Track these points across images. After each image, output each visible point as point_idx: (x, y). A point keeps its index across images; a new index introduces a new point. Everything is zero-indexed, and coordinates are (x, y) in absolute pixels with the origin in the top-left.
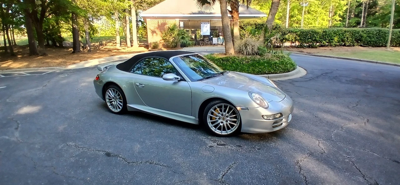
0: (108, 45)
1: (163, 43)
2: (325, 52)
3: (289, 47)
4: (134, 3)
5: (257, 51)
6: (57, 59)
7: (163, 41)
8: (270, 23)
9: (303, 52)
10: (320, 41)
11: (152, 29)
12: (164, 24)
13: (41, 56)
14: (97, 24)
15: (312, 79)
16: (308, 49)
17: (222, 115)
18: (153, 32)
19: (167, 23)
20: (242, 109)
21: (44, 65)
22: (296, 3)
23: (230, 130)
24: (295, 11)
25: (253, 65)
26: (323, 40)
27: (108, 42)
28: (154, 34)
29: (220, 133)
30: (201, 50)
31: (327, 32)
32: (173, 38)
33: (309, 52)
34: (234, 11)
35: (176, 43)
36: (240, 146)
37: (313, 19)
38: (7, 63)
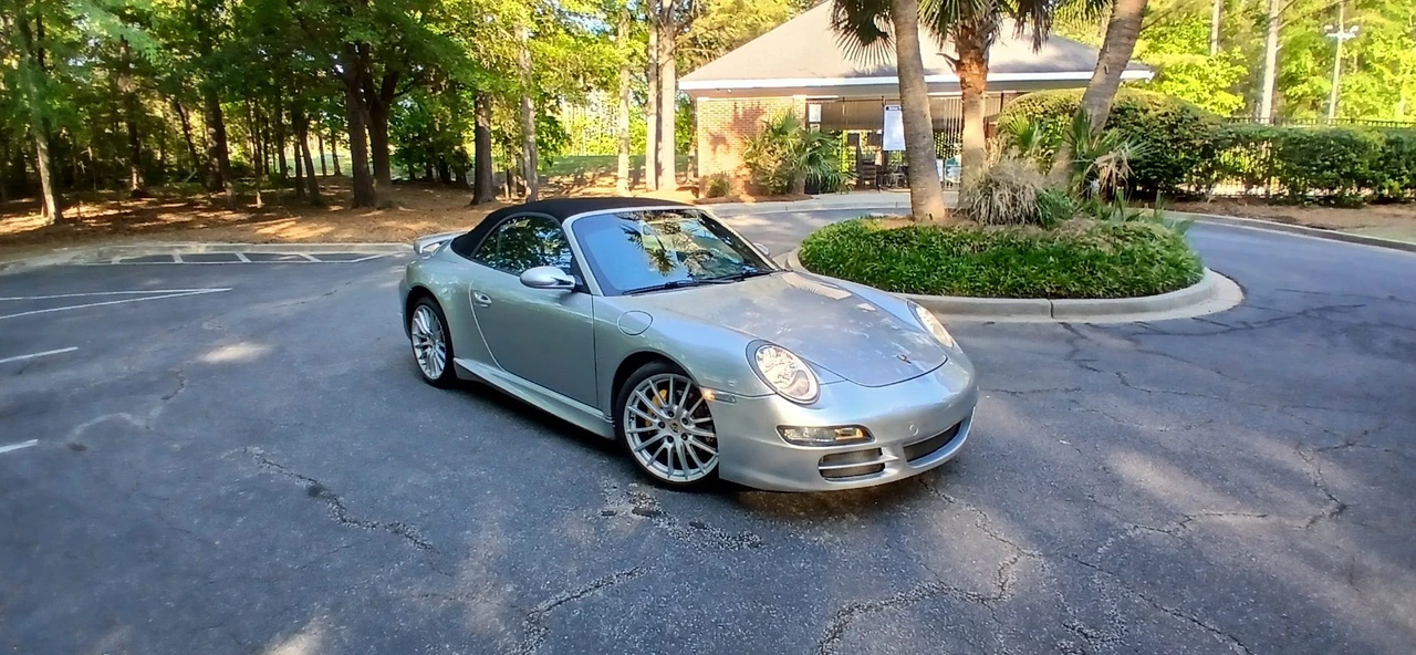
0: (598, 183)
1: (745, 179)
2: (1389, 225)
3: (1235, 199)
4: (674, 45)
5: (1032, 209)
6: (415, 222)
7: (746, 171)
8: (1096, 100)
9: (1295, 220)
10: (1373, 178)
11: (715, 129)
12: (758, 112)
13: (379, 209)
14: (567, 116)
15: (1243, 326)
16: (1322, 210)
17: (670, 413)
18: (717, 140)
19: (765, 110)
20: (718, 397)
21: (372, 236)
22: (1307, 27)
23: (698, 470)
24: (1303, 60)
25: (998, 261)
26: (1387, 176)
27: (601, 175)
28: (720, 147)
29: (665, 476)
30: (875, 204)
31: (1402, 143)
32: (780, 162)
33: (1318, 221)
34: (968, 61)
35: (791, 179)
36: (700, 526)
37: (1379, 94)
38: (277, 224)
